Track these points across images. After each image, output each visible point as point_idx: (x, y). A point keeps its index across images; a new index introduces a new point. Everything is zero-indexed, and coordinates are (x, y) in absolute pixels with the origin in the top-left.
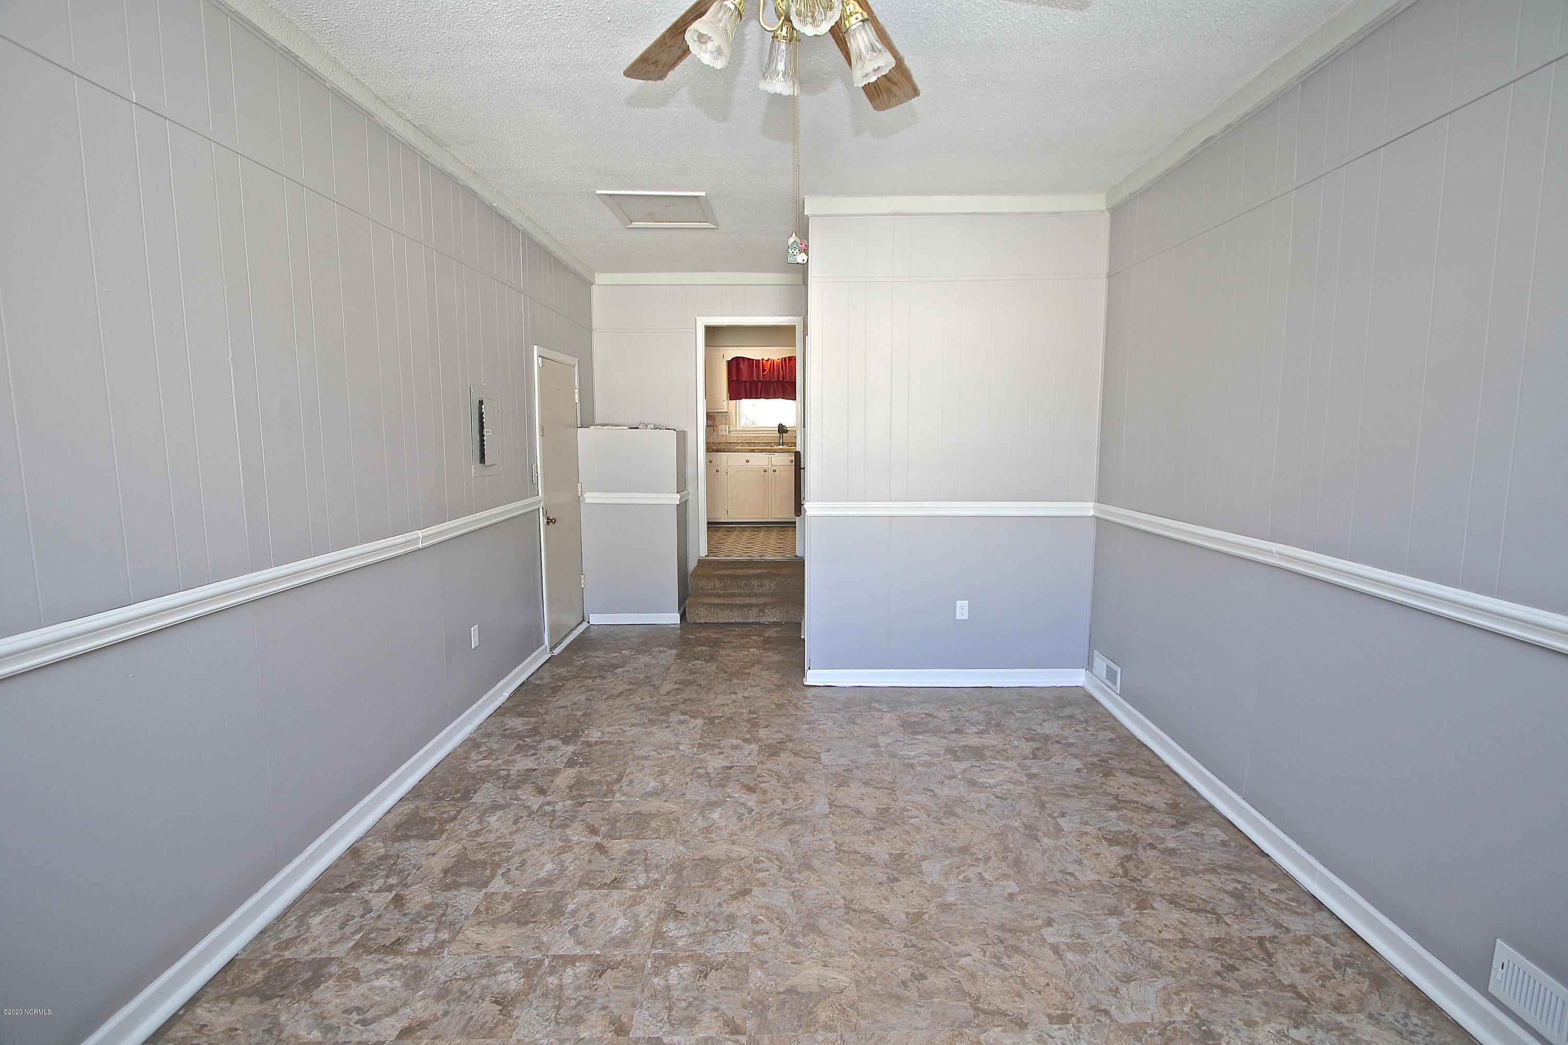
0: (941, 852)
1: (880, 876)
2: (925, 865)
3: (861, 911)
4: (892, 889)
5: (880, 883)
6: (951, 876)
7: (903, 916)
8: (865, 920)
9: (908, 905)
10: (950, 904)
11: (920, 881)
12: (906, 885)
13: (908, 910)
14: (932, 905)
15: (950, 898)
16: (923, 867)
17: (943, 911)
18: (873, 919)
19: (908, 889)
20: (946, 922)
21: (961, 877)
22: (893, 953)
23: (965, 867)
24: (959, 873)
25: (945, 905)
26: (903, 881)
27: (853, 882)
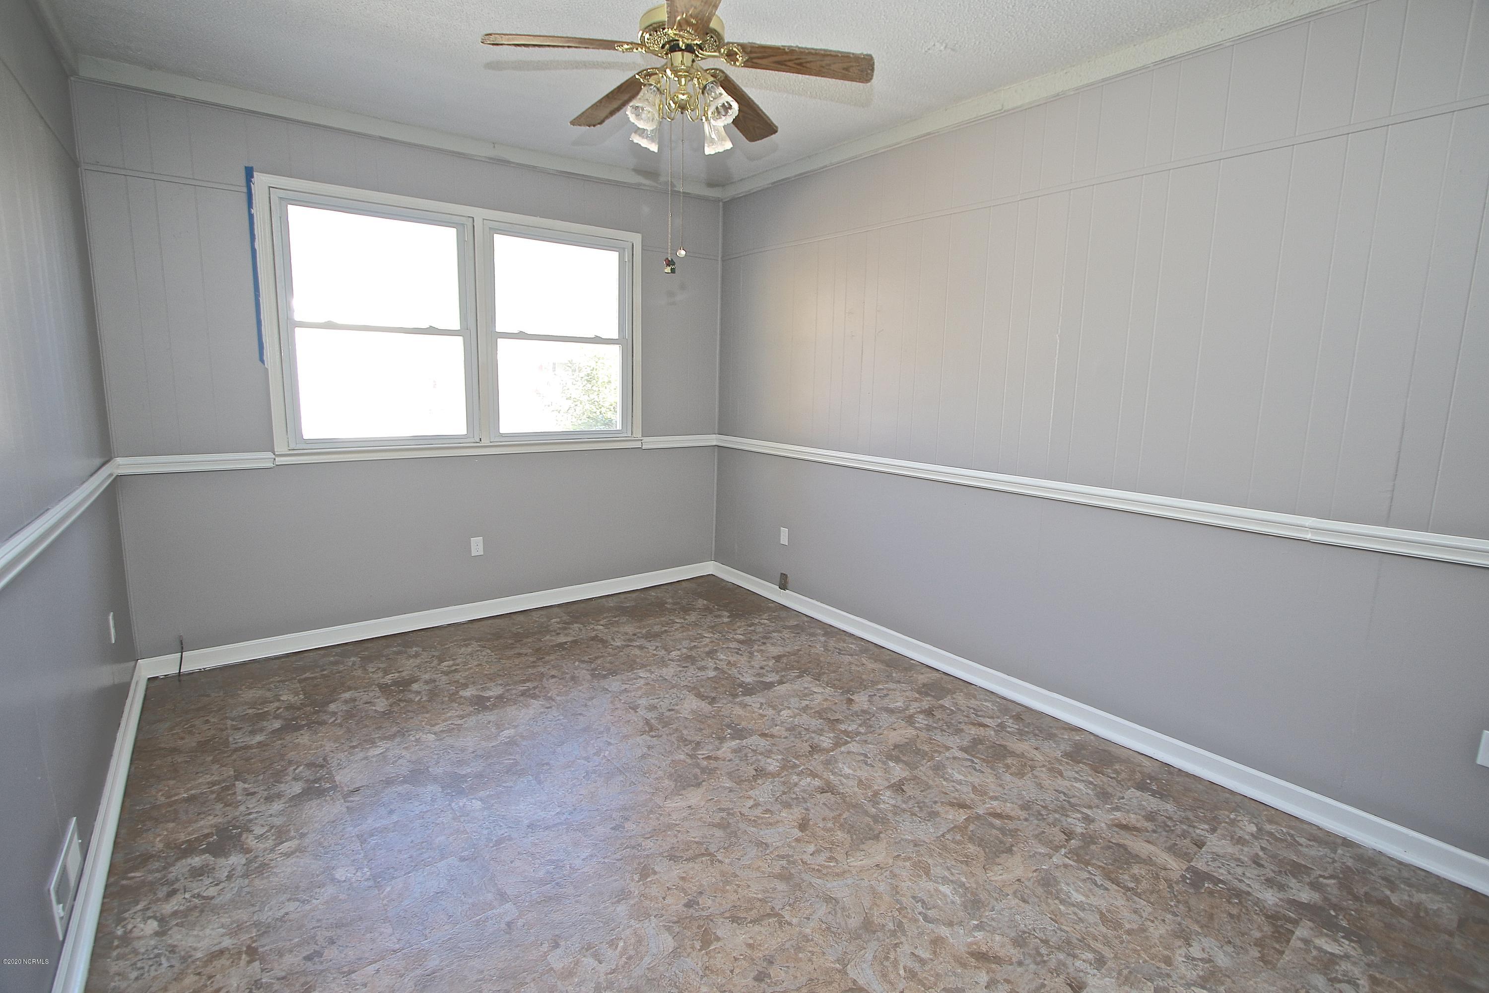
0: (662, 976)
1: (706, 901)
2: (668, 942)
3: (696, 857)
4: (686, 894)
5: (701, 893)
6: (633, 941)
7: (657, 869)
8: (687, 850)
9: (659, 882)
10: (619, 902)
11: (662, 916)
12: (675, 904)
13: (656, 877)
14: (637, 892)
15: (622, 909)
16: (670, 938)
17: (623, 890)
18: (681, 855)
19: (669, 900)
20: (616, 881)
21: (621, 944)
22: (647, 836)
23: (621, 963)
24: (625, 949)
25: (623, 899)
26: (680, 907)
27: (727, 883)
